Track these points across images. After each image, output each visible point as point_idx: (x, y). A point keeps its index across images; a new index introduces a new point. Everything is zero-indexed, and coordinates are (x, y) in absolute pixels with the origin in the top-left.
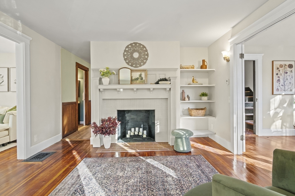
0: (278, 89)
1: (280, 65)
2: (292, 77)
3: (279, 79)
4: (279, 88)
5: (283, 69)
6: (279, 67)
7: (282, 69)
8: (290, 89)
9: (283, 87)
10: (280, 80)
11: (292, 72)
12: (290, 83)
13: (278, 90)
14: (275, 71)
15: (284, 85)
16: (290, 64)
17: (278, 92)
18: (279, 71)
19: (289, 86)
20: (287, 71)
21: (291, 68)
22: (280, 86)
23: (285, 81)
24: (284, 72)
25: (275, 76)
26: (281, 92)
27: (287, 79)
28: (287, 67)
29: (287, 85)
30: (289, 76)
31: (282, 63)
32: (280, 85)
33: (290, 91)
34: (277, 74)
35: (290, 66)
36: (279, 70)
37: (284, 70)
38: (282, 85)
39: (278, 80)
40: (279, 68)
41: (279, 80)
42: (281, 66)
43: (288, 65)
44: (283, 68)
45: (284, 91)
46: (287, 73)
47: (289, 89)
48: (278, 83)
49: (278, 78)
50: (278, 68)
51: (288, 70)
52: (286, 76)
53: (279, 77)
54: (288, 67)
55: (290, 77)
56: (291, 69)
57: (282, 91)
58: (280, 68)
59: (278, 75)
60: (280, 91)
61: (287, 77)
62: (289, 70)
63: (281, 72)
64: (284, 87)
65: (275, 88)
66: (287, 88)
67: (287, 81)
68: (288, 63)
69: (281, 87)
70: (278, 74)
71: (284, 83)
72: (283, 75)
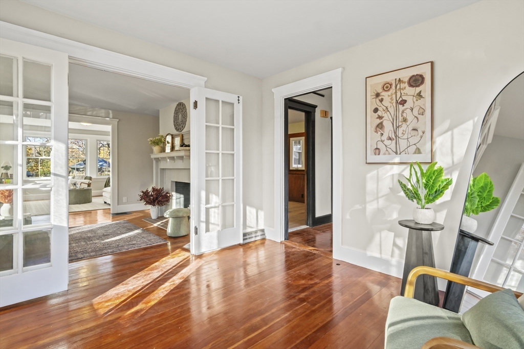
0: (377, 149)
1: (382, 84)
2: (421, 111)
3: (381, 123)
4: (381, 146)
5: (392, 94)
6: (380, 90)
7: (389, 93)
8: (415, 147)
9: (392, 145)
10: (384, 123)
11: (421, 97)
12: (415, 130)
13: (377, 151)
14: (371, 102)
15: (396, 136)
16: (413, 76)
17: (377, 156)
18: (381, 101)
19: (412, 141)
20: (404, 98)
21: (418, 86)
22: (382, 141)
23: (398, 127)
24: (394, 101)
25: (371, 117)
26: (387, 156)
27: (405, 120)
28: (402, 85)
29: (405, 137)
30: (412, 110)
31: (390, 78)
32: (385, 137)
33: (415, 153)
34: (376, 110)
35: (416, 80)
36: (380, 98)
37: (394, 96)
38: (390, 139)
39: (378, 126)
40: (381, 94)
41: (380, 126)
42: (387, 87)
43: (406, 80)
44: (393, 90)
45: (396, 153)
46: (403, 102)
47: (413, 148)
48: (379, 133)
49: (379, 121)
50: (378, 95)
51: (407, 95)
52: (403, 112)
53: (380, 117)
54: (406, 85)
55: (416, 112)
56: (418, 89)
57: (389, 154)
58: (384, 93)
59: (379, 113)
60: (385, 154)
61: (405, 115)
62: (409, 92)
63: (386, 102)
64: (394, 142)
65: (371, 146)
66: (403, 144)
67: (404, 126)
68: (406, 75)
69: (388, 142)
70: (379, 108)
71: (395, 133)
72: (392, 110)
